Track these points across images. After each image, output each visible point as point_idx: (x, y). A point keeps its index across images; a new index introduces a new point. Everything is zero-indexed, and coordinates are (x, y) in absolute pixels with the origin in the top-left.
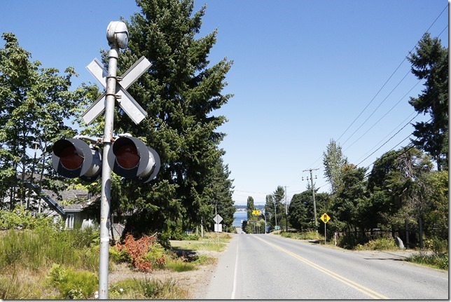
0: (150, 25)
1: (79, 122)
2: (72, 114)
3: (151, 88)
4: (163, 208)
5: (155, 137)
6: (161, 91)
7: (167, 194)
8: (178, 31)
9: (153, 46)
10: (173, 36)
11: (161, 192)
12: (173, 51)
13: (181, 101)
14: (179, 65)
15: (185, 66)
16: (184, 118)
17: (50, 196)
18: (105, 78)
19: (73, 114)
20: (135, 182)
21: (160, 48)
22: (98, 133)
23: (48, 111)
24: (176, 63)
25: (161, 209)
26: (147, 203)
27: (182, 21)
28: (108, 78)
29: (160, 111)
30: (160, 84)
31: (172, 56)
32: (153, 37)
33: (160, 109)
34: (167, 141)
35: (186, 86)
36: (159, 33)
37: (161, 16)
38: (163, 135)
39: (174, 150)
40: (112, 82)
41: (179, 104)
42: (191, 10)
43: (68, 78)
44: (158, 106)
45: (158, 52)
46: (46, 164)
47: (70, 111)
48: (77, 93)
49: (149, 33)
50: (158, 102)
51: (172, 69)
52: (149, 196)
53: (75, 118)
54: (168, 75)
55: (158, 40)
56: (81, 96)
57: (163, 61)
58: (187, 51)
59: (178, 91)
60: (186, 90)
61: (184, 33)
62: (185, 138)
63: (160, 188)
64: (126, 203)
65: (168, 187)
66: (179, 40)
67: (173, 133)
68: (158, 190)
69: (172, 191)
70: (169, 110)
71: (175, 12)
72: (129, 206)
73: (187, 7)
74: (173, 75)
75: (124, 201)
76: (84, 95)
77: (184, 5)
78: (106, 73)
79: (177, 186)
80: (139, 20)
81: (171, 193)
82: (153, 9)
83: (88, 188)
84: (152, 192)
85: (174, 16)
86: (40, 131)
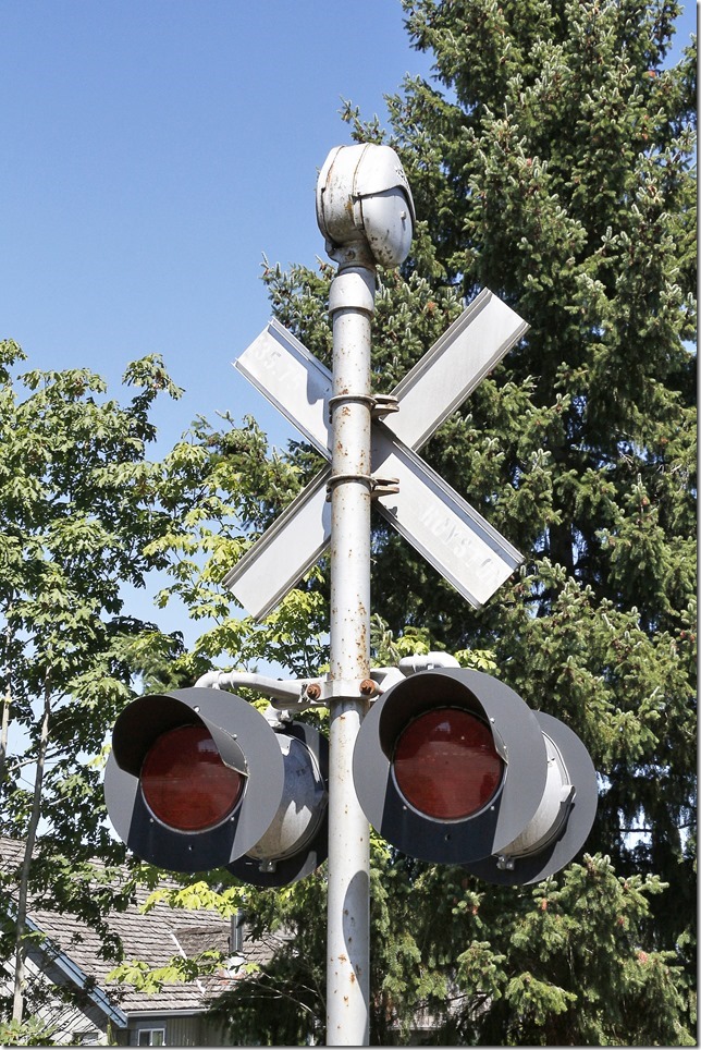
0: (479, 129)
1: (189, 598)
2: (158, 561)
3: (501, 422)
4: (592, 996)
5: (536, 648)
6: (550, 430)
7: (605, 924)
8: (611, 139)
9: (498, 226)
10: (588, 166)
11: (579, 914)
12: (594, 240)
13: (648, 471)
14: (626, 298)
15: (651, 301)
16: (666, 550)
17: (64, 940)
18: (320, 403)
19: (162, 564)
20: (453, 868)
21: (533, 233)
22: (275, 644)
23: (57, 554)
24: (610, 293)
25: (582, 1001)
26: (511, 969)
27: (626, 93)
28: (333, 405)
29: (552, 526)
30: (543, 397)
31: (592, 263)
32: (497, 183)
33: (553, 515)
34: (594, 666)
35: (665, 395)
36: (521, 162)
37: (529, 81)
38: (570, 635)
39: (632, 706)
40: (355, 423)
41: (639, 487)
42: (666, 31)
43: (142, 404)
44: (539, 502)
45: (525, 253)
46: (48, 794)
47: (150, 549)
48: (177, 465)
49: (479, 169)
50: (538, 486)
51: (595, 319)
52: (520, 937)
53: (172, 581)
54: (577, 355)
55: (520, 196)
56: (192, 480)
57: (549, 293)
58: (658, 231)
59: (631, 425)
60: (668, 416)
61: (640, 145)
62: (681, 649)
63: (572, 897)
64: (410, 970)
65: (610, 892)
66: (617, 183)
67: (616, 626)
68: (565, 907)
69: (631, 912)
70: (593, 519)
71: (592, 55)
72: (428, 985)
73: (649, 19)
74: (600, 351)
75: (404, 960)
76: (206, 472)
77: (632, 12)
78: (323, 384)
79: (655, 883)
80: (426, 113)
81: (626, 921)
82: (490, 52)
83: (237, 901)
84: (532, 915)
85: (587, 73)
86: (20, 645)
